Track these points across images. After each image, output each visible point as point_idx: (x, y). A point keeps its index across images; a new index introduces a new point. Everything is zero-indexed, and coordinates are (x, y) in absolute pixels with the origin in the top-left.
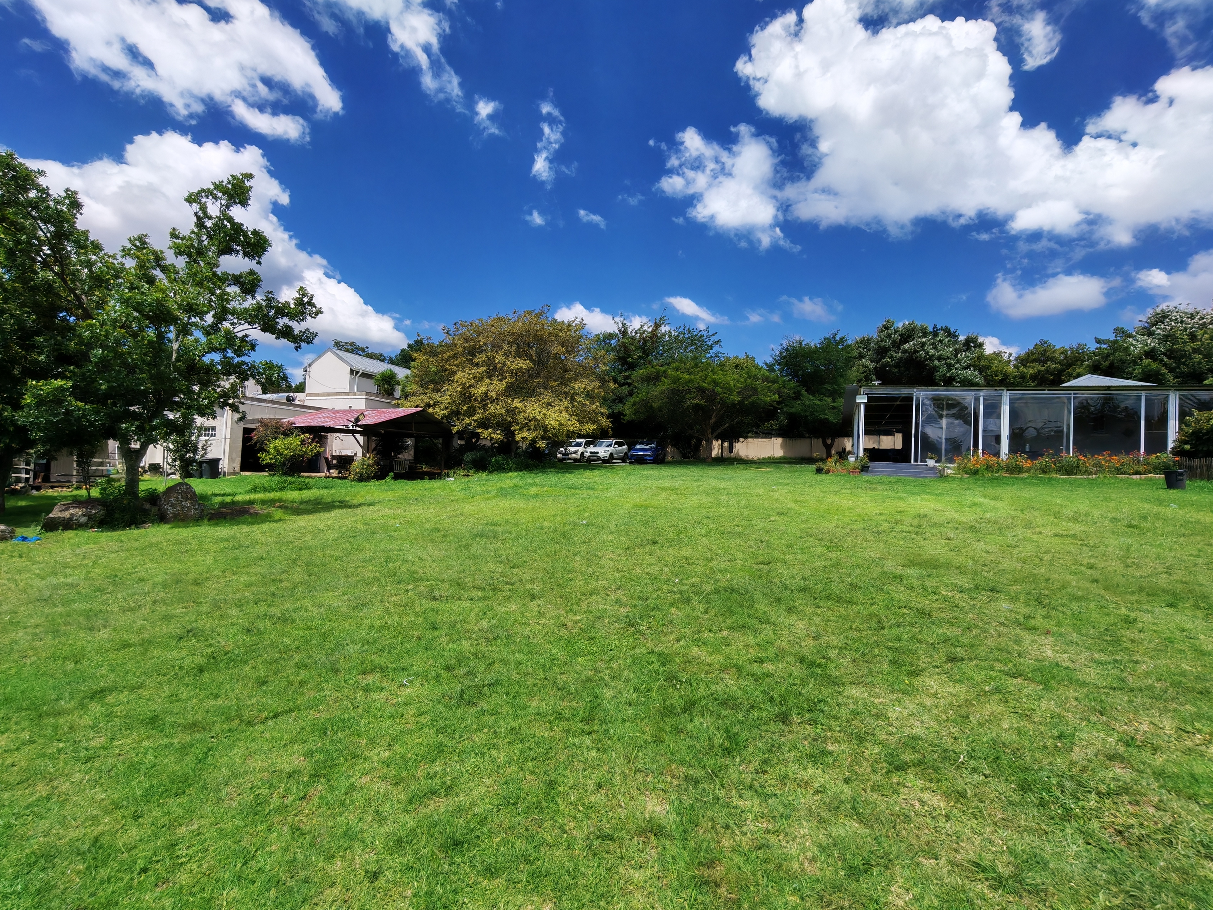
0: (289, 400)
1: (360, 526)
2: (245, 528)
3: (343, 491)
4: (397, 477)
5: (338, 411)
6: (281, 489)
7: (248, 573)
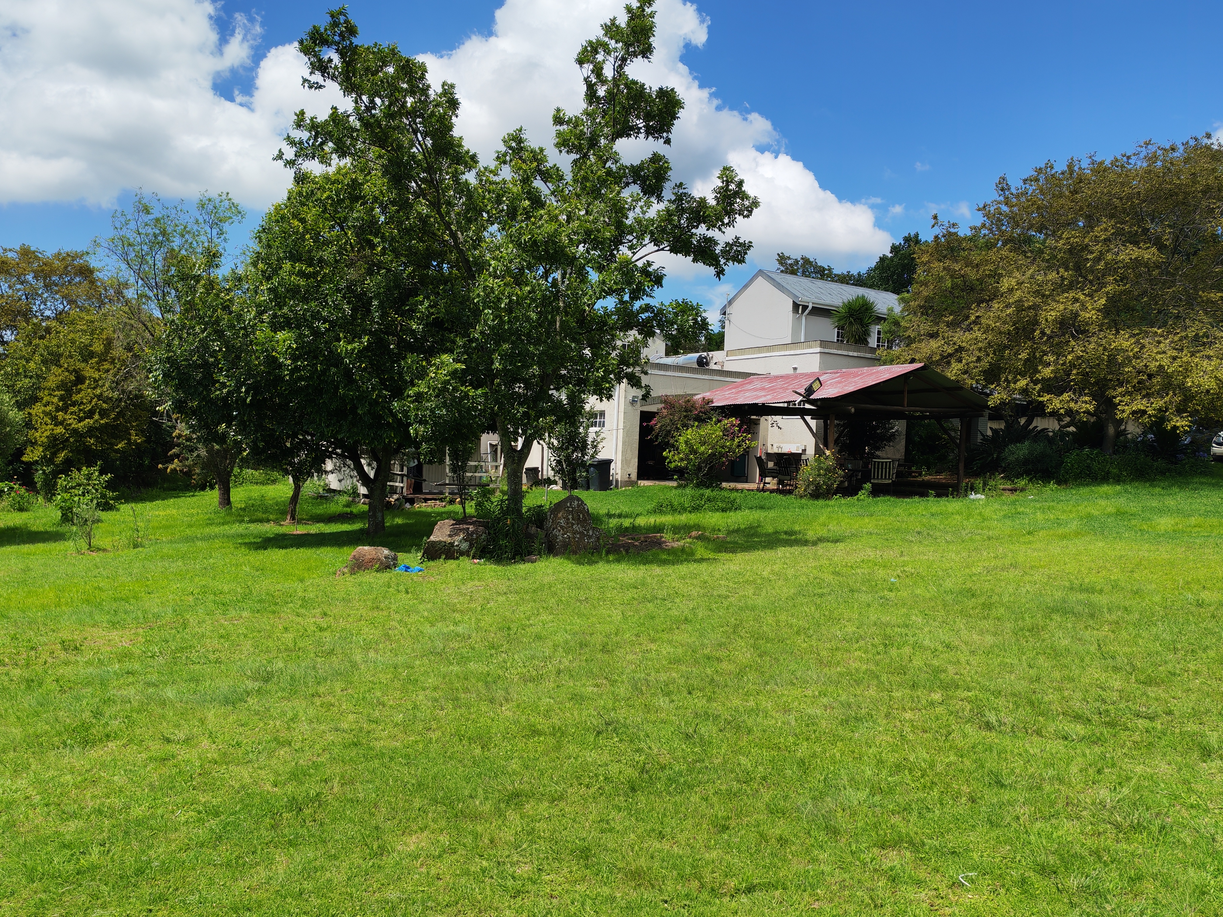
0: (702, 363)
1: (829, 578)
2: (657, 570)
3: (788, 514)
4: (877, 491)
5: (777, 378)
6: (696, 509)
7: (670, 642)
